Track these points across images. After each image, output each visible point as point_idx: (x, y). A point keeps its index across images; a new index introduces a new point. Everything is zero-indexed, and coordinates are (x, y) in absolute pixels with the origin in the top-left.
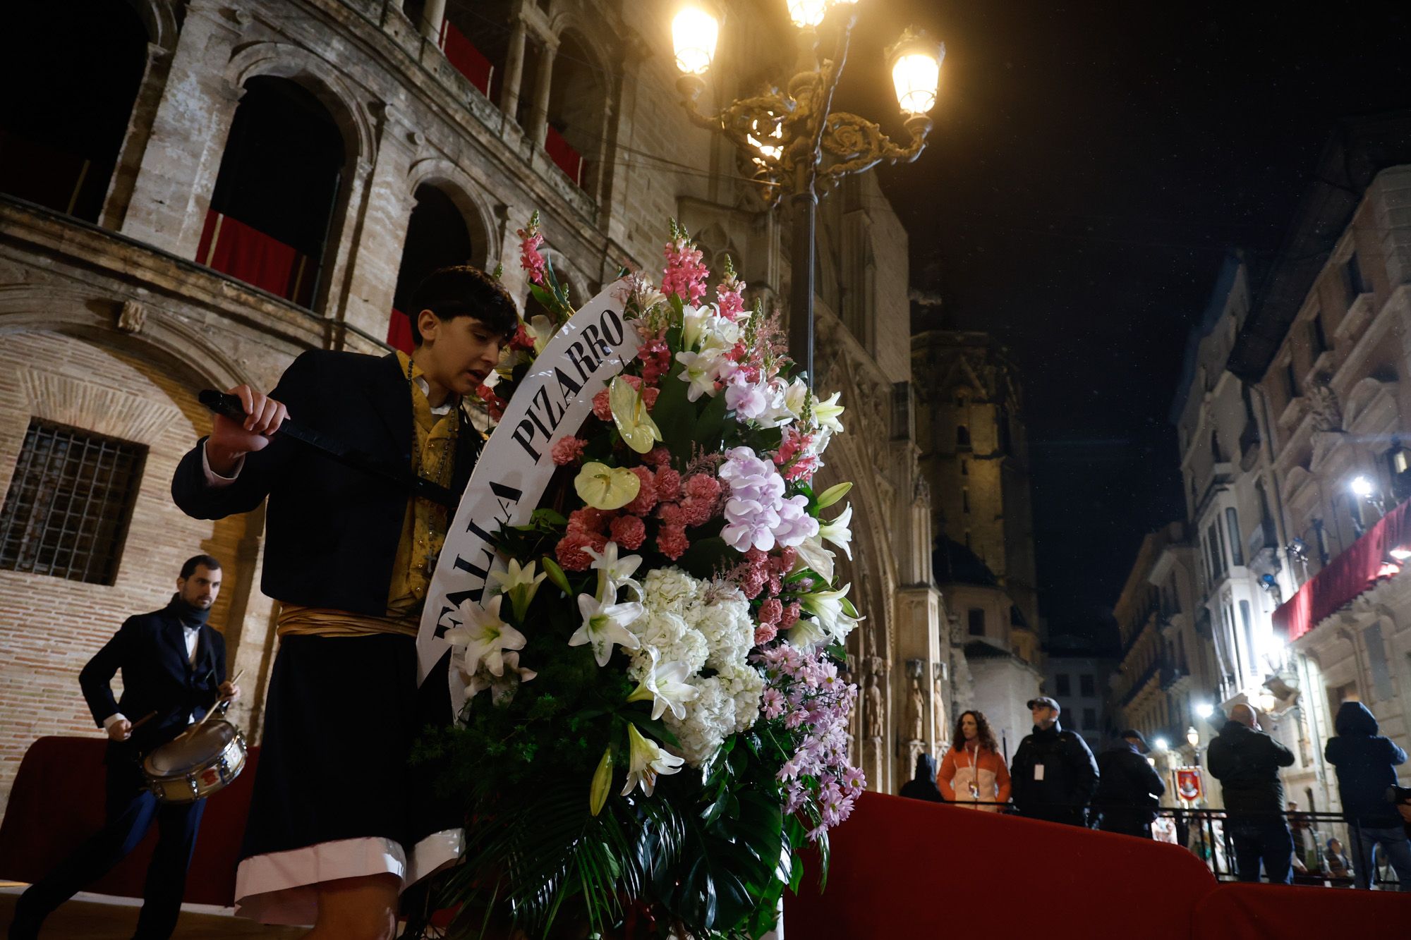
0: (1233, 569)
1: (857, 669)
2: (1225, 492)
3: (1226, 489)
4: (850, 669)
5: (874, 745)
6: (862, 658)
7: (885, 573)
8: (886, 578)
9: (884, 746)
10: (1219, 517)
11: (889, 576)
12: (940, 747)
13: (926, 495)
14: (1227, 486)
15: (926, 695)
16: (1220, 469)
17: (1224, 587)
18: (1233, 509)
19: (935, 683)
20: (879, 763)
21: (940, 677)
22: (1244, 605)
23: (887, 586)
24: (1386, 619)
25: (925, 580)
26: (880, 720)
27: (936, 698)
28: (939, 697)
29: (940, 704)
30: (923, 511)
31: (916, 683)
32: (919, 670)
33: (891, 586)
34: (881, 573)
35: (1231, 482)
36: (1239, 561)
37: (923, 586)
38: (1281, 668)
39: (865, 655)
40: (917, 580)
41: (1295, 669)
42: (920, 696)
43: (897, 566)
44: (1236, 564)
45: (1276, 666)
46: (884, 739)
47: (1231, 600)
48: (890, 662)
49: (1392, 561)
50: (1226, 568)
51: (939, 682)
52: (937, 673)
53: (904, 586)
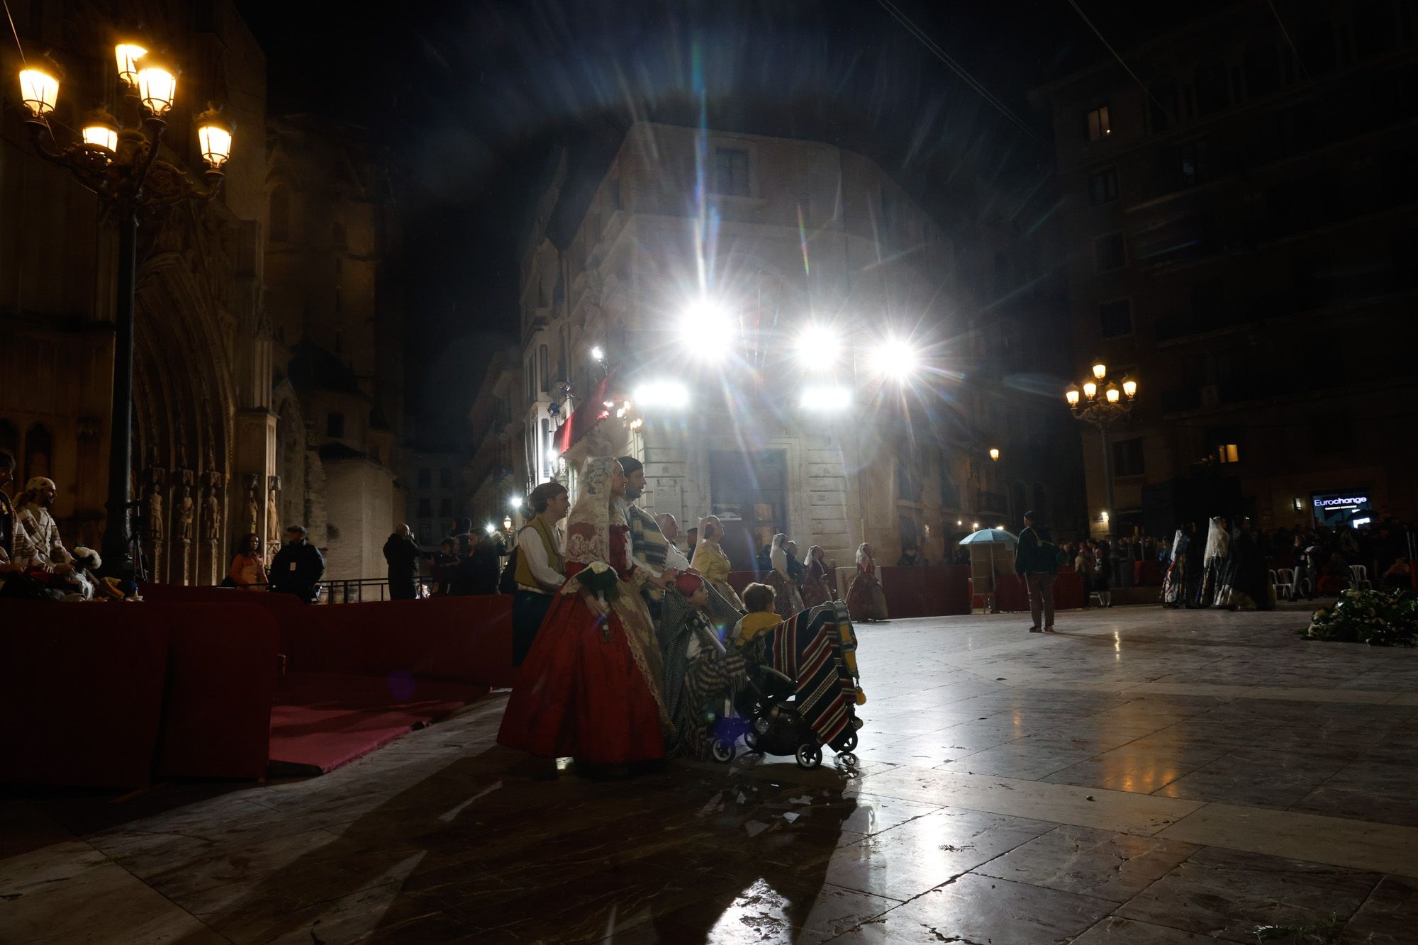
0: (541, 395)
1: (195, 481)
2: (541, 332)
3: (542, 330)
4: (188, 482)
5: (211, 545)
6: (200, 473)
7: (226, 398)
8: (227, 403)
9: (220, 546)
10: (535, 350)
11: (230, 401)
12: (272, 545)
13: (269, 330)
14: (544, 327)
15: (261, 503)
16: (540, 312)
17: (533, 408)
18: (545, 345)
19: (270, 493)
20: (214, 561)
21: (275, 487)
22: (545, 422)
23: (227, 409)
24: (608, 443)
25: (264, 405)
26: (217, 525)
27: (270, 505)
28: (273, 504)
29: (274, 509)
30: (266, 344)
31: (252, 493)
32: (255, 483)
33: (232, 409)
34: (222, 398)
35: (545, 324)
36: (546, 389)
37: (262, 412)
38: (558, 473)
39: (204, 470)
40: (257, 404)
41: (568, 474)
42: (255, 504)
43: (238, 392)
44: (542, 391)
45: (556, 471)
46: (220, 541)
47: (537, 418)
48: (228, 476)
49: (605, 408)
50: (536, 393)
51: (274, 492)
52: (272, 484)
53: (245, 409)
